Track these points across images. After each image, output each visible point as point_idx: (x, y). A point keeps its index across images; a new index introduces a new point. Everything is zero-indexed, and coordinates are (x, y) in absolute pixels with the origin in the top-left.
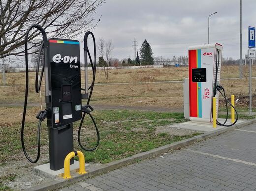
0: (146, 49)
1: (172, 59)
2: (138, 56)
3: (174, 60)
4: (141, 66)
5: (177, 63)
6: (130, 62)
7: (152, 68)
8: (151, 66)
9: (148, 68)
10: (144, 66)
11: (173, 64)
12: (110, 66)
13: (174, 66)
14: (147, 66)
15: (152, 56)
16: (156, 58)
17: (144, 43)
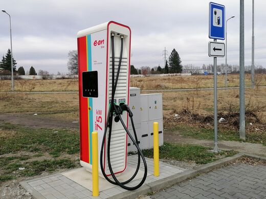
0: (175, 57)
1: (201, 67)
2: (167, 65)
3: (204, 68)
4: (169, 74)
5: (207, 71)
6: (160, 70)
7: (180, 75)
8: (179, 74)
9: (176, 75)
10: (172, 74)
11: (203, 72)
12: (140, 74)
13: (203, 74)
14: (175, 74)
15: (181, 64)
16: (186, 66)
17: (173, 51)
